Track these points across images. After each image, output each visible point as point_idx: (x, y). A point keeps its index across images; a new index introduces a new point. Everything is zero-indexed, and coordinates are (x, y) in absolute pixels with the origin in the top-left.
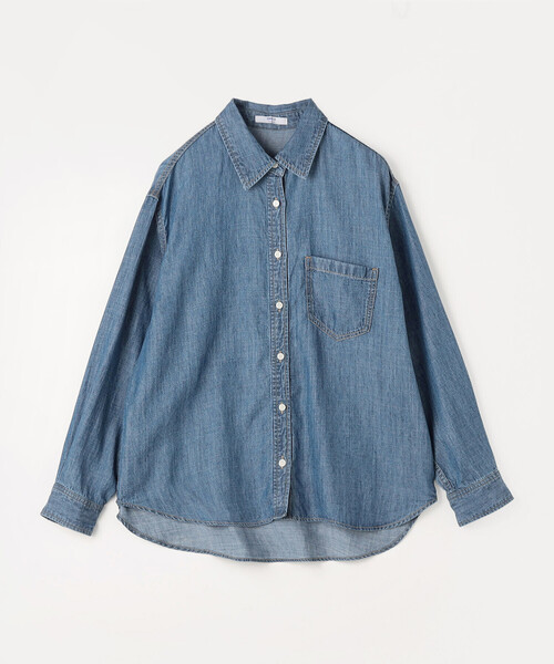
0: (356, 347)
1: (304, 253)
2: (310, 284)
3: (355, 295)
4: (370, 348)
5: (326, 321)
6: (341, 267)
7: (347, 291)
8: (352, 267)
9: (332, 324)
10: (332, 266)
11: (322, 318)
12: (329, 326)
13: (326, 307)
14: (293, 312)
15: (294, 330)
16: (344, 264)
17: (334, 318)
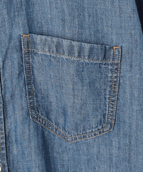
0: (95, 150)
1: (19, 31)
2: (30, 70)
3: (92, 84)
4: (115, 151)
5: (53, 117)
6: (71, 47)
7: (82, 80)
8: (87, 46)
9: (61, 121)
10: (58, 46)
11: (48, 115)
12: (57, 124)
13: (53, 99)
14: (10, 108)
15: (13, 134)
16: (75, 43)
17: (65, 113)
